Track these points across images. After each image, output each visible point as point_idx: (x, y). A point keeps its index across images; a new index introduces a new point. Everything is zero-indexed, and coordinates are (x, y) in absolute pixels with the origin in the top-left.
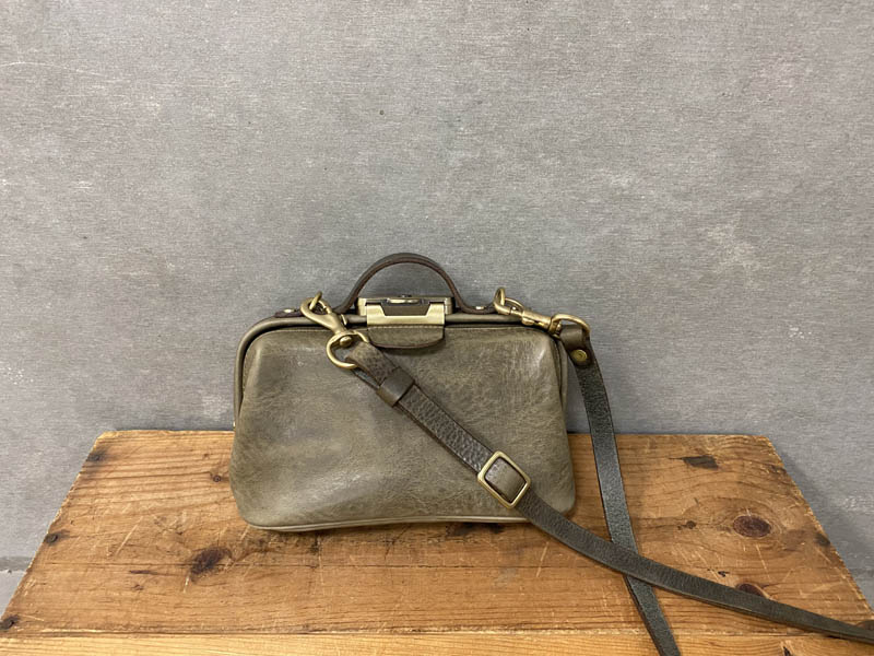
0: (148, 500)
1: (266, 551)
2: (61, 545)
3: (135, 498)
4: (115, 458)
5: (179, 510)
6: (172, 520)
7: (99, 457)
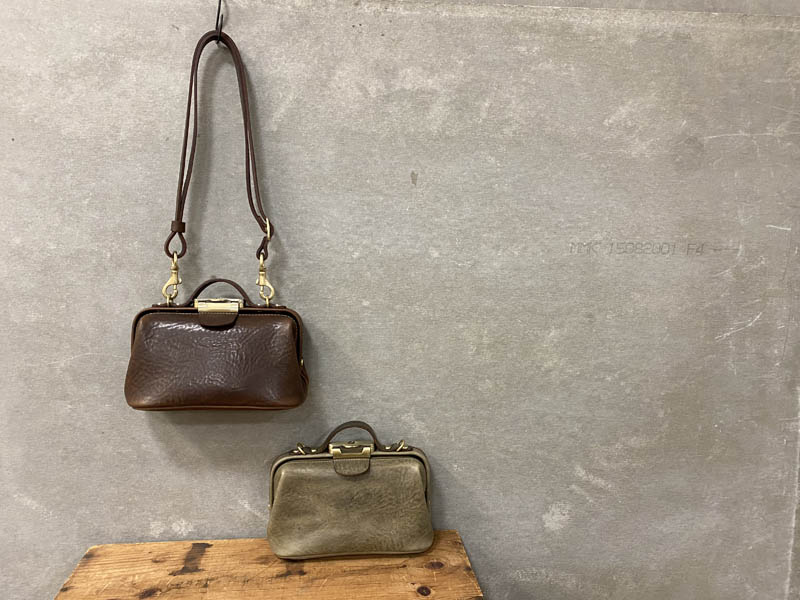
0: (117, 572)
1: (180, 588)
2: (69, 592)
3: (110, 571)
4: (99, 556)
5: (134, 576)
6: (131, 579)
7: (89, 556)
